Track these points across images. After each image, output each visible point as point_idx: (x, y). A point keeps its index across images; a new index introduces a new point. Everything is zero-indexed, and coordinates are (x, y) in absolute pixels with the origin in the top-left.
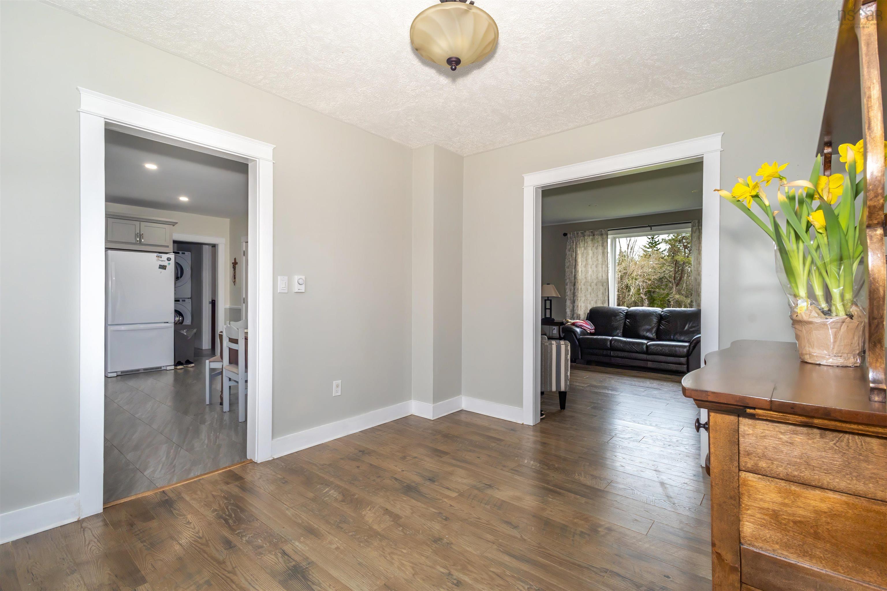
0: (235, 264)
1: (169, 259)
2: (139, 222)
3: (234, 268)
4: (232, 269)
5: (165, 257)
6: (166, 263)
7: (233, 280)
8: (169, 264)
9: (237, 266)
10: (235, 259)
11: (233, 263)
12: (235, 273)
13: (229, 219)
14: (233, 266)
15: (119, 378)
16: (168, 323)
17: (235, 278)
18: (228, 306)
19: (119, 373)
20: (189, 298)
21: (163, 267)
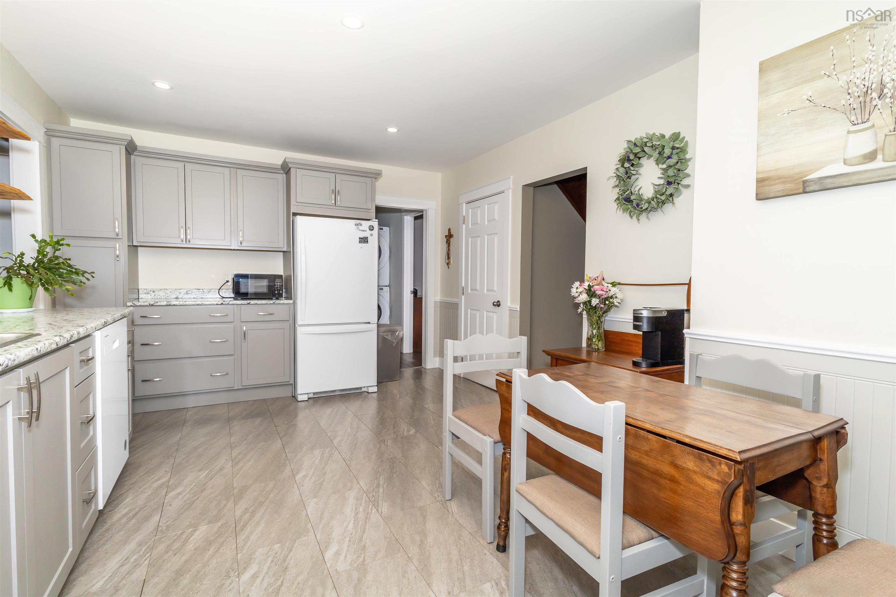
0: (449, 236)
1: (371, 228)
2: (334, 174)
3: (448, 243)
4: (445, 245)
5: (366, 225)
6: (367, 234)
7: (447, 261)
8: (372, 235)
9: (452, 240)
10: (449, 230)
11: (446, 236)
12: (449, 250)
13: (441, 174)
14: (447, 240)
15: (311, 401)
16: (369, 323)
17: (449, 258)
18: (438, 298)
19: (311, 396)
20: (386, 286)
21: (364, 240)
